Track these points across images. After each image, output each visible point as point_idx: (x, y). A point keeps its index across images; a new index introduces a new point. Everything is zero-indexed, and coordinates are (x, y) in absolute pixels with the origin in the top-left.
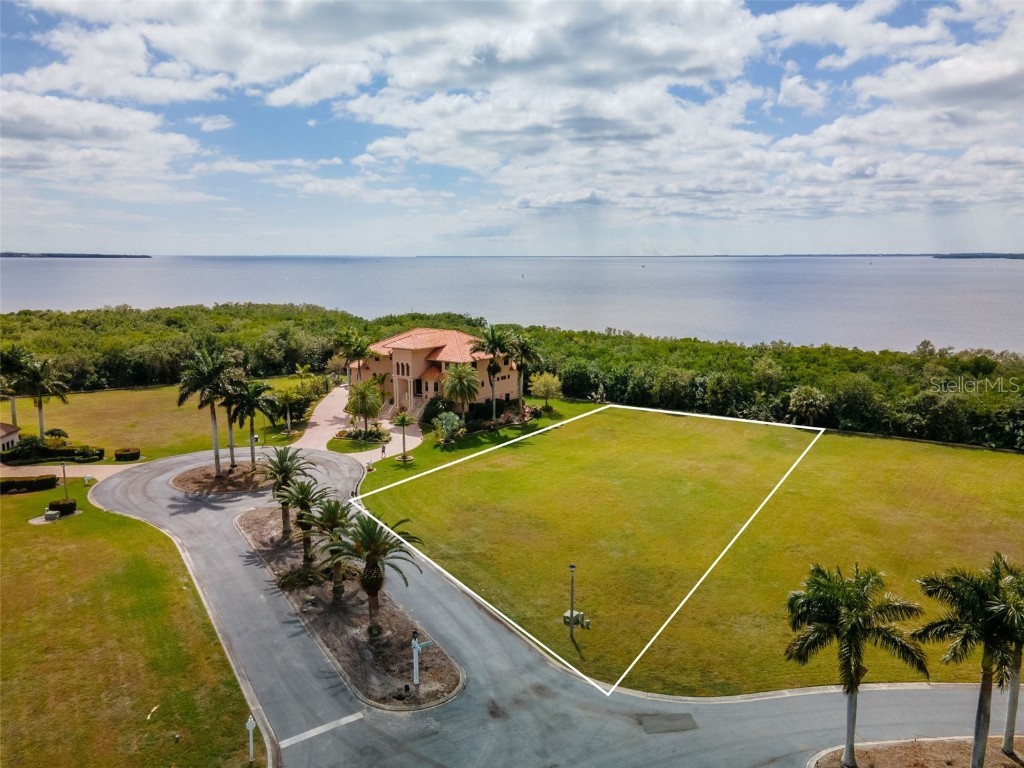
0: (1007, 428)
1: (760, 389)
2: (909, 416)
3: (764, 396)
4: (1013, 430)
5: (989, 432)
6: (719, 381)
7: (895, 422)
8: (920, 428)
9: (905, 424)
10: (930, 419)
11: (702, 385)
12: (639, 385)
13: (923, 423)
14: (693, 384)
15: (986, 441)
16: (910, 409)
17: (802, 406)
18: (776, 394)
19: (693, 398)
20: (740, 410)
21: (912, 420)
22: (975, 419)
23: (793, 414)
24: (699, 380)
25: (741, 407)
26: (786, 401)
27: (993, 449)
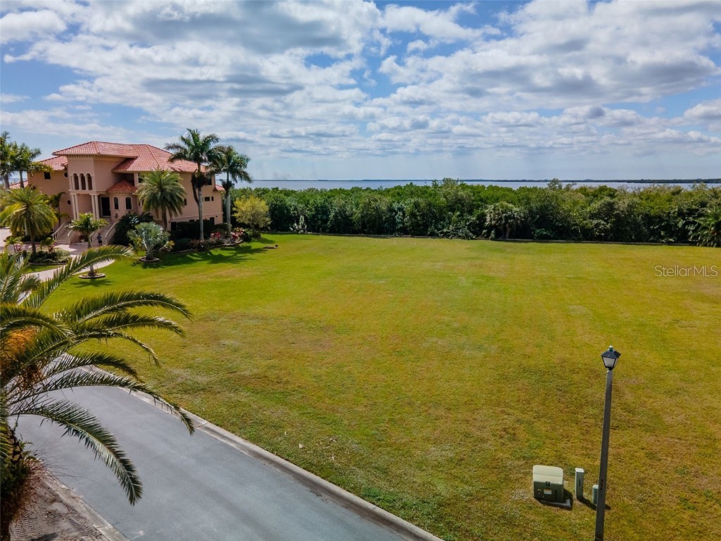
0: (680, 225)
1: (453, 211)
2: (595, 222)
3: (459, 216)
4: (684, 225)
5: (663, 230)
6: (416, 205)
7: (583, 228)
8: (606, 231)
9: (593, 229)
10: (613, 223)
11: (400, 209)
12: (342, 212)
13: (608, 226)
14: (391, 210)
15: (663, 237)
16: (593, 216)
17: (501, 219)
18: (470, 212)
19: (394, 223)
20: (440, 229)
21: (597, 226)
22: (649, 219)
23: (490, 228)
24: (396, 206)
25: (440, 226)
26: (482, 217)
27: (669, 243)
